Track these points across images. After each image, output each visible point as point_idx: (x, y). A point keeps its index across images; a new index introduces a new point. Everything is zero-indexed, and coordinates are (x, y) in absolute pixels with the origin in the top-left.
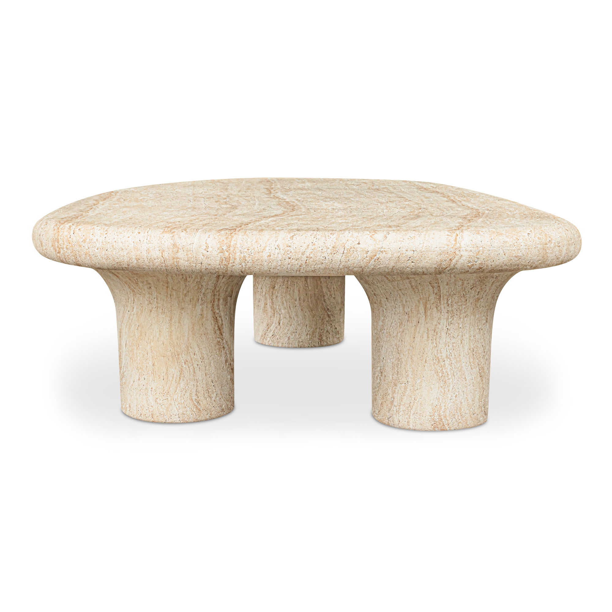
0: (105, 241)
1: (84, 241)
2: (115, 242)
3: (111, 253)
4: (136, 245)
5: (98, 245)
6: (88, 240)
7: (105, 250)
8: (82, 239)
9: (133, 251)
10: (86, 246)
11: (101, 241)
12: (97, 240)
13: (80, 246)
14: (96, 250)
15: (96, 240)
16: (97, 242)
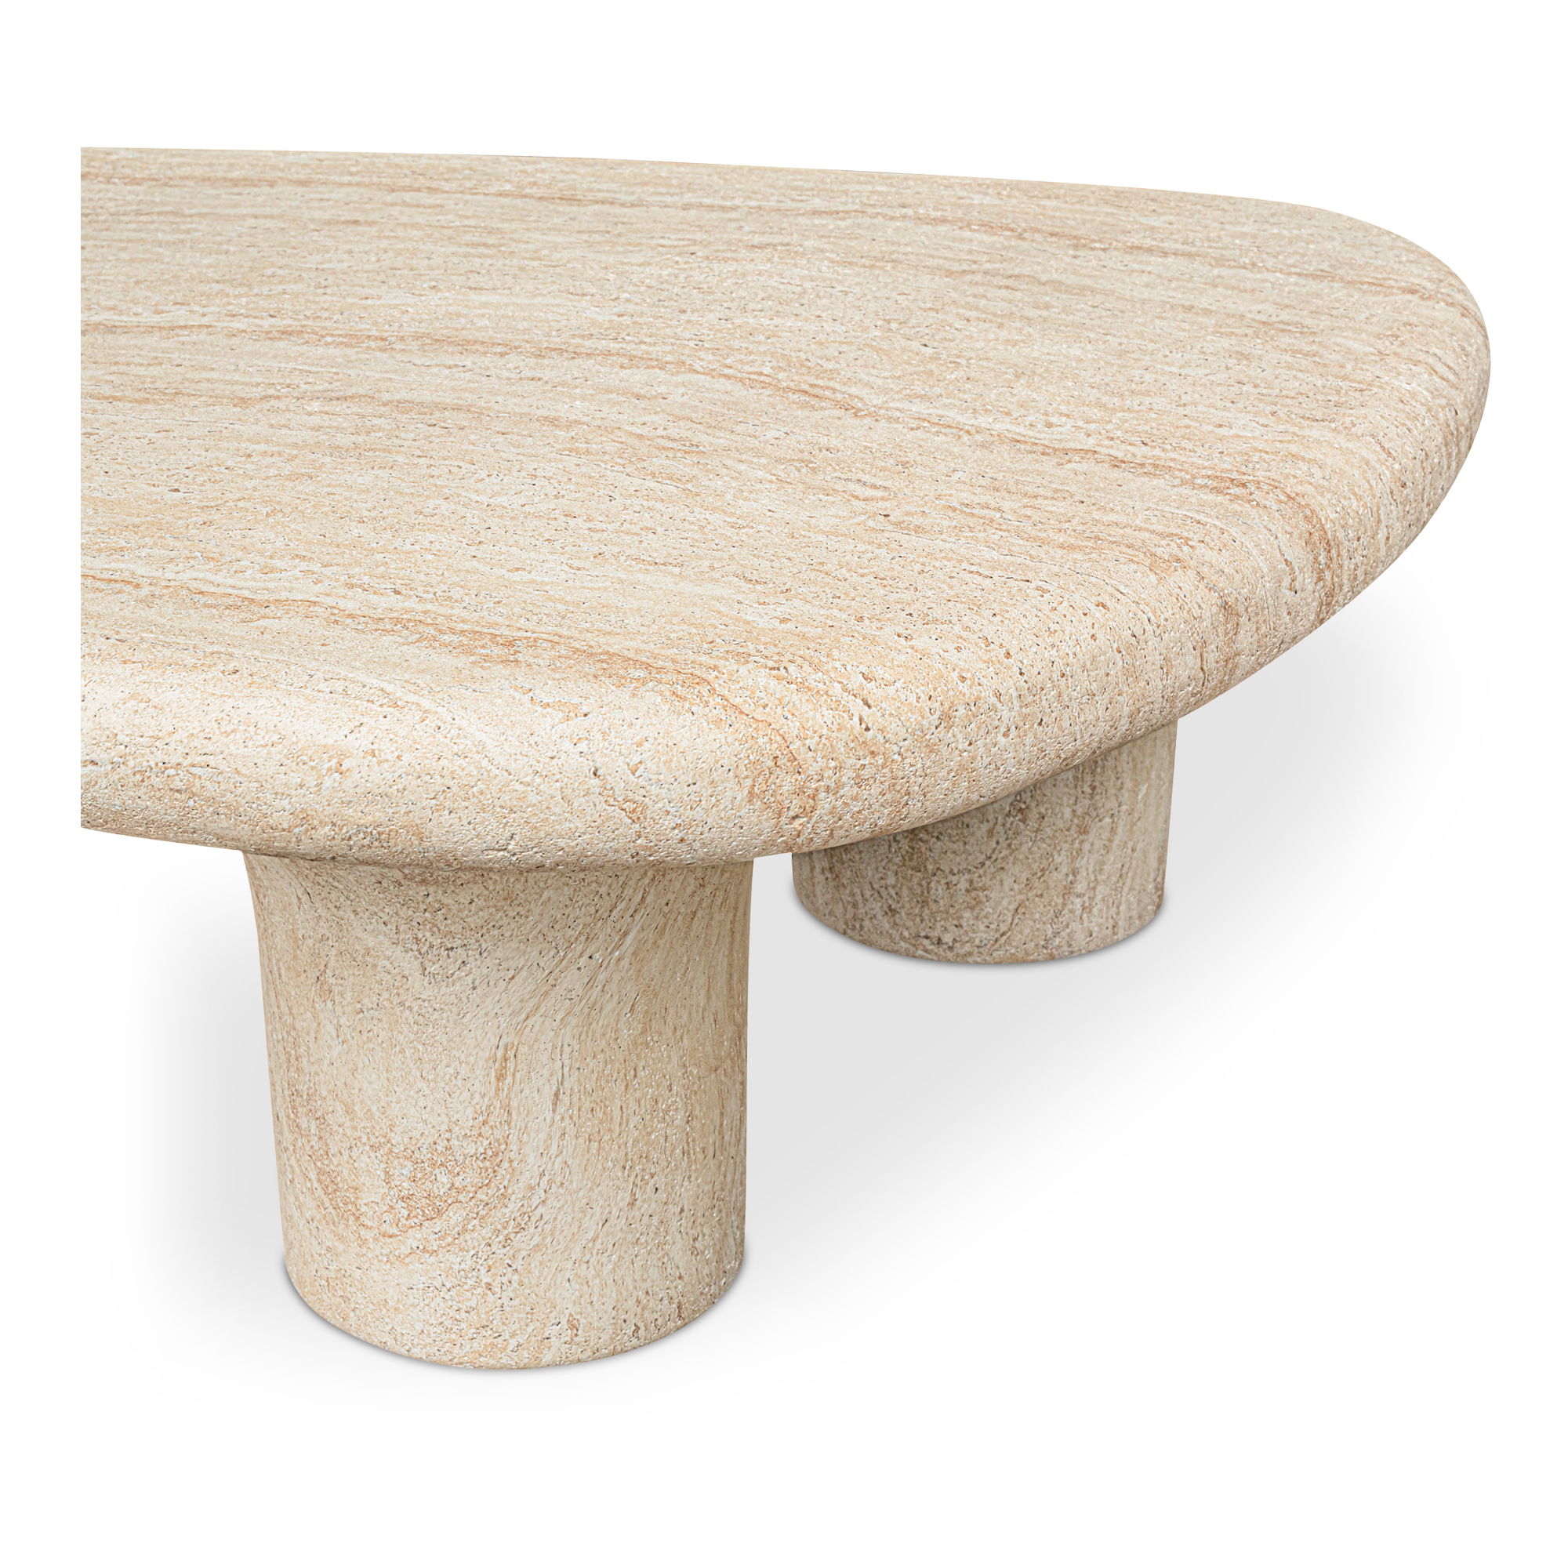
0: (1026, 686)
1: (946, 719)
2: (1063, 675)
3: (1055, 730)
4: (1130, 661)
5: (1006, 715)
6: (962, 711)
7: (1036, 726)
8: (936, 716)
9: (1126, 689)
10: (960, 737)
11: (1015, 694)
12: (999, 695)
13: (931, 749)
14: (1003, 739)
15: (994, 700)
16: (999, 705)
